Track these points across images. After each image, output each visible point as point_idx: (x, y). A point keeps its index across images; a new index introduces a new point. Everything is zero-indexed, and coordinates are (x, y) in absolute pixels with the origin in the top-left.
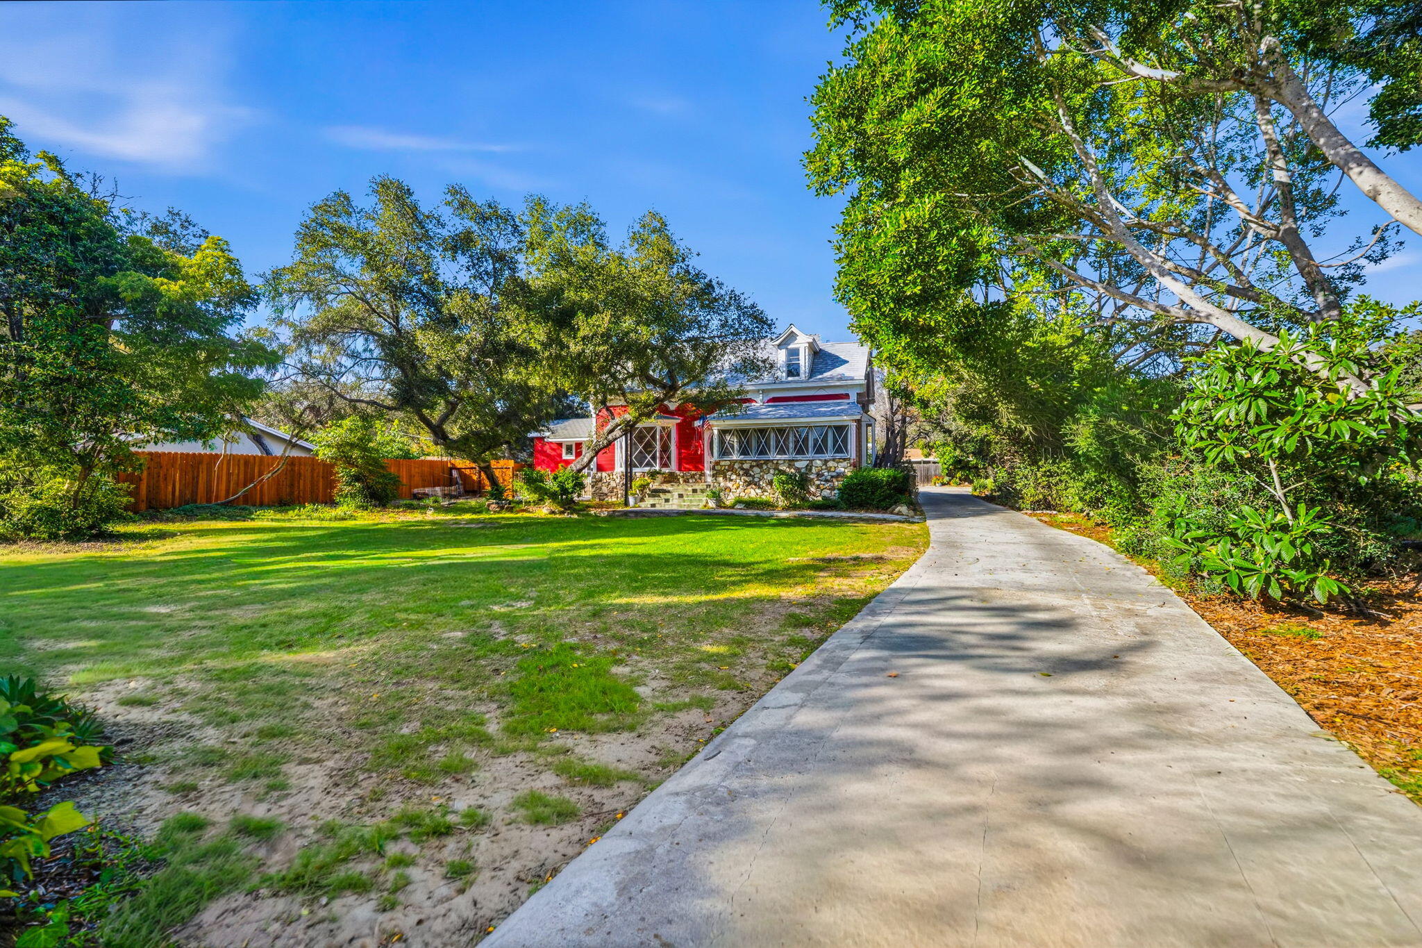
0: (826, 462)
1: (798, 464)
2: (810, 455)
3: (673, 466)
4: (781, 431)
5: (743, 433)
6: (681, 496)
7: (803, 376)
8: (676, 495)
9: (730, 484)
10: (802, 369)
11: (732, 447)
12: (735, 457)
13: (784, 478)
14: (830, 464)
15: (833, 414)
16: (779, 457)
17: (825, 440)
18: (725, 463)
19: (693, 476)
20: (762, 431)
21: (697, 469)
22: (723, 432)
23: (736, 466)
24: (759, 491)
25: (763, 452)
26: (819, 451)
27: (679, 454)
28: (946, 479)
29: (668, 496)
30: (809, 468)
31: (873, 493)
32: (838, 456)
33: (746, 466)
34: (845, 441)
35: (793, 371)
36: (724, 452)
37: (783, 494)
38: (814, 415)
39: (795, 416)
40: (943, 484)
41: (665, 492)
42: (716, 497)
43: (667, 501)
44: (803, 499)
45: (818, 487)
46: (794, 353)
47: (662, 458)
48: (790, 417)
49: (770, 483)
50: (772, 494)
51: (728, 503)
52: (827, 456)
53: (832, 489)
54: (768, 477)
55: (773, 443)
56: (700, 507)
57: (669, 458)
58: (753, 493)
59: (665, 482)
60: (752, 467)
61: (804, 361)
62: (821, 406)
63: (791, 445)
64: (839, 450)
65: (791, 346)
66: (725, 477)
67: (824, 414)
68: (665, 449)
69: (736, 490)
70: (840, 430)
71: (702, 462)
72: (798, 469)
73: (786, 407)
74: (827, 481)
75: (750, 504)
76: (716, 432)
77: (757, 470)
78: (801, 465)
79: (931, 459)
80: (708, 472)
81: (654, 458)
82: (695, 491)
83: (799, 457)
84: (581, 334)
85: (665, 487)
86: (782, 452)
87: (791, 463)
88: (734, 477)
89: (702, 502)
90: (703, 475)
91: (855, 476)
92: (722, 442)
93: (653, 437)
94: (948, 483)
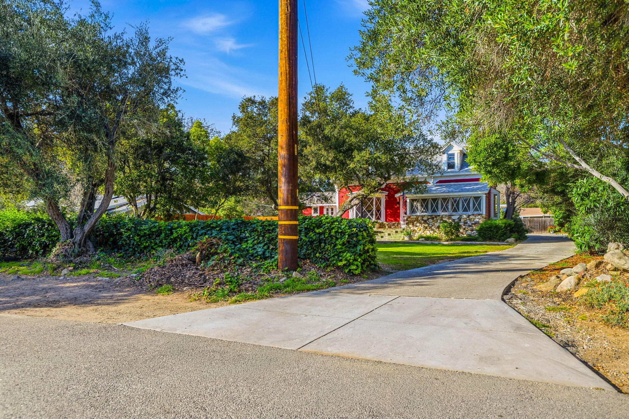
0: (469, 216)
1: (453, 217)
2: (461, 212)
3: (383, 219)
4: (444, 199)
5: (424, 200)
6: (389, 235)
7: (456, 169)
8: (387, 234)
9: (416, 228)
10: (456, 165)
11: (417, 209)
12: (418, 214)
13: (446, 224)
14: (471, 217)
15: (473, 190)
16: (443, 213)
17: (468, 205)
18: (413, 217)
19: (394, 225)
20: (434, 200)
21: (396, 220)
22: (413, 201)
23: (419, 219)
24: (432, 232)
25: (434, 211)
26: (465, 210)
27: (386, 212)
28: (558, 228)
29: (382, 235)
30: (460, 219)
31: (497, 232)
32: (476, 213)
33: (425, 218)
34: (479, 205)
35: (451, 166)
36: (413, 211)
37: (445, 233)
38: (462, 191)
39: (452, 192)
40: (555, 232)
41: (381, 232)
42: (409, 235)
43: (382, 237)
44: (458, 236)
45: (464, 229)
46: (451, 157)
47: (376, 215)
48: (449, 192)
49: (438, 227)
50: (440, 234)
51: (415, 238)
52: (470, 213)
53: (472, 230)
54: (437, 224)
55: (440, 206)
56: (401, 240)
57: (380, 214)
58: (428, 233)
59: (380, 228)
60: (428, 219)
61: (457, 161)
62: (467, 185)
63: (450, 207)
64: (476, 210)
65: (450, 152)
66: (413, 224)
67: (468, 190)
68: (378, 210)
69: (420, 231)
70: (477, 198)
71: (399, 217)
72: (454, 220)
73: (447, 186)
74: (470, 226)
75: (427, 238)
76: (408, 201)
77: (431, 220)
78: (456, 217)
79: (547, 215)
80: (402, 222)
81: (372, 215)
82: (397, 232)
83: (454, 213)
84: (355, 160)
85: (380, 230)
86: (444, 210)
87: (450, 217)
88: (418, 224)
89: (401, 237)
90: (399, 224)
91: (485, 223)
92: (412, 206)
93: (372, 203)
94: (559, 231)
